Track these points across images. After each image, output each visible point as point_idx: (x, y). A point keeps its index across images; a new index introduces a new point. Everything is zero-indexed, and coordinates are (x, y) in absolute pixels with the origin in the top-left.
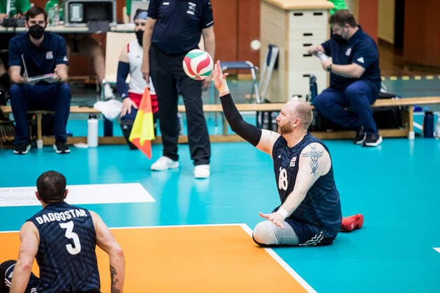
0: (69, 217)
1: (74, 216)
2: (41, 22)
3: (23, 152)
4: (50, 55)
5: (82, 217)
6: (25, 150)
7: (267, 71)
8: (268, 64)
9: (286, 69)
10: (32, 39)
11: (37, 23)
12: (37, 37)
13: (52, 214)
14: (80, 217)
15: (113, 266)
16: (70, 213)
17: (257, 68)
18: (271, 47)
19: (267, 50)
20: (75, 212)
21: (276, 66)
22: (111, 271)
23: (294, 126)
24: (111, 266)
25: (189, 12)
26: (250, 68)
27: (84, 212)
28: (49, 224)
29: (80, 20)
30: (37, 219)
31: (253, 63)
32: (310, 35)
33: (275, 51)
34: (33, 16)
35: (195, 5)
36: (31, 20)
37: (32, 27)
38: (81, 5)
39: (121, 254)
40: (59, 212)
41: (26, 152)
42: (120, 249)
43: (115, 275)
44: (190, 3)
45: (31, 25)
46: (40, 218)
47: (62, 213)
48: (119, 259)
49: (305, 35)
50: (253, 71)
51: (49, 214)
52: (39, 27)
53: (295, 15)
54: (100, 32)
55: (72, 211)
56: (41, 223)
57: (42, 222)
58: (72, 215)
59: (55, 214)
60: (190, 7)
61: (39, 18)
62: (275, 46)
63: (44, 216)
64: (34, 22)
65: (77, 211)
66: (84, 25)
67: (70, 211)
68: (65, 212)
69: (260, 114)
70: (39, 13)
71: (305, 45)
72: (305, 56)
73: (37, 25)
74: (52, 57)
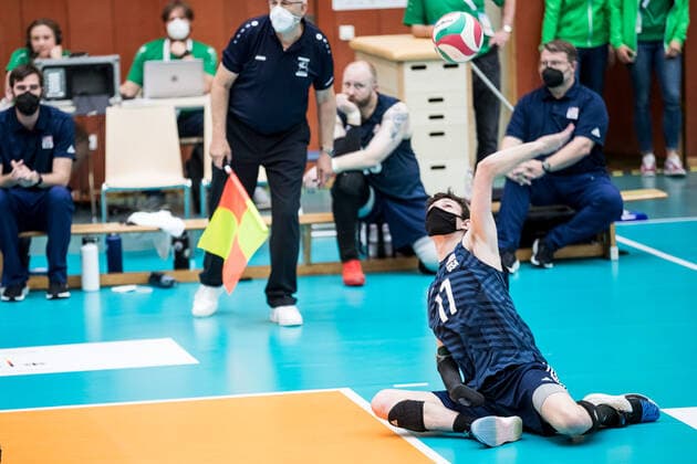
2: (33, 87)
3: (17, 298)
4: (48, 143)
6: (20, 294)
10: (20, 116)
11: (28, 89)
12: (28, 112)
25: (298, 74)
29: (62, 94)
32: (440, 99)
34: (21, 78)
35: (307, 60)
36: (17, 84)
37: (20, 96)
38: (62, 71)
41: (22, 297)
44: (300, 59)
45: (18, 92)
49: (431, 100)
52: (31, 95)
53: (414, 68)
54: (94, 113)
60: (301, 66)
61: (31, 80)
64: (23, 88)
66: (68, 102)
70: (30, 73)
71: (432, 117)
72: (433, 135)
73: (28, 92)
74: (51, 146)
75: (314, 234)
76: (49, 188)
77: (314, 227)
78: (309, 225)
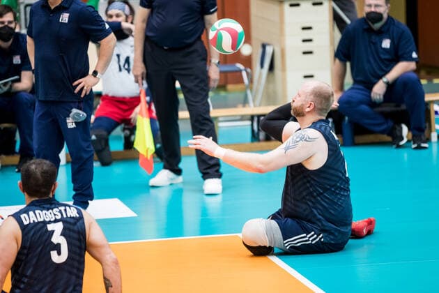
0: (59, 217)
1: (65, 216)
2: (10, 23)
4: (17, 60)
5: (73, 217)
7: (261, 74)
8: (262, 65)
9: (284, 69)
11: (6, 24)
13: (40, 212)
14: (71, 217)
15: (108, 277)
16: (60, 212)
17: (249, 70)
18: (264, 46)
19: (260, 50)
20: (65, 210)
21: (271, 68)
22: (105, 283)
23: (308, 110)
24: (105, 278)
26: (240, 71)
27: (76, 211)
28: (36, 224)
30: (22, 216)
31: (244, 65)
32: (310, 28)
33: (269, 50)
34: (1, 16)
39: (116, 263)
40: (48, 210)
42: (114, 257)
43: (110, 288)
46: (26, 215)
47: (50, 211)
48: (114, 268)
49: (304, 29)
50: (244, 74)
51: (37, 212)
52: (9, 27)
53: (292, 5)
55: (62, 208)
56: (25, 223)
57: (28, 222)
58: (62, 215)
59: (44, 212)
62: (269, 45)
63: (31, 213)
64: (3, 23)
65: (68, 208)
67: (60, 208)
68: (55, 210)
69: (256, 119)
71: (304, 41)
72: (305, 53)
73: (7, 26)
74: (19, 62)
75: (221, 124)
76: (17, 93)
77: (220, 119)
78: (216, 118)
